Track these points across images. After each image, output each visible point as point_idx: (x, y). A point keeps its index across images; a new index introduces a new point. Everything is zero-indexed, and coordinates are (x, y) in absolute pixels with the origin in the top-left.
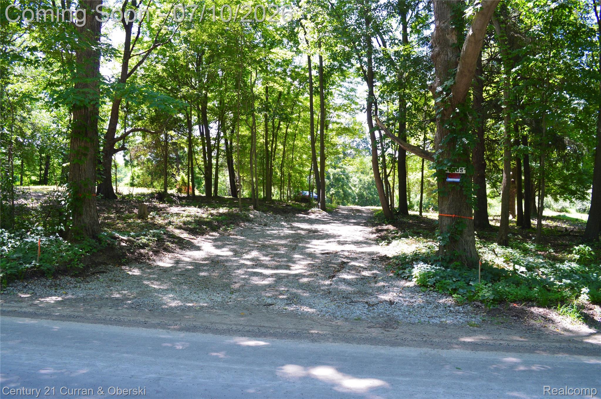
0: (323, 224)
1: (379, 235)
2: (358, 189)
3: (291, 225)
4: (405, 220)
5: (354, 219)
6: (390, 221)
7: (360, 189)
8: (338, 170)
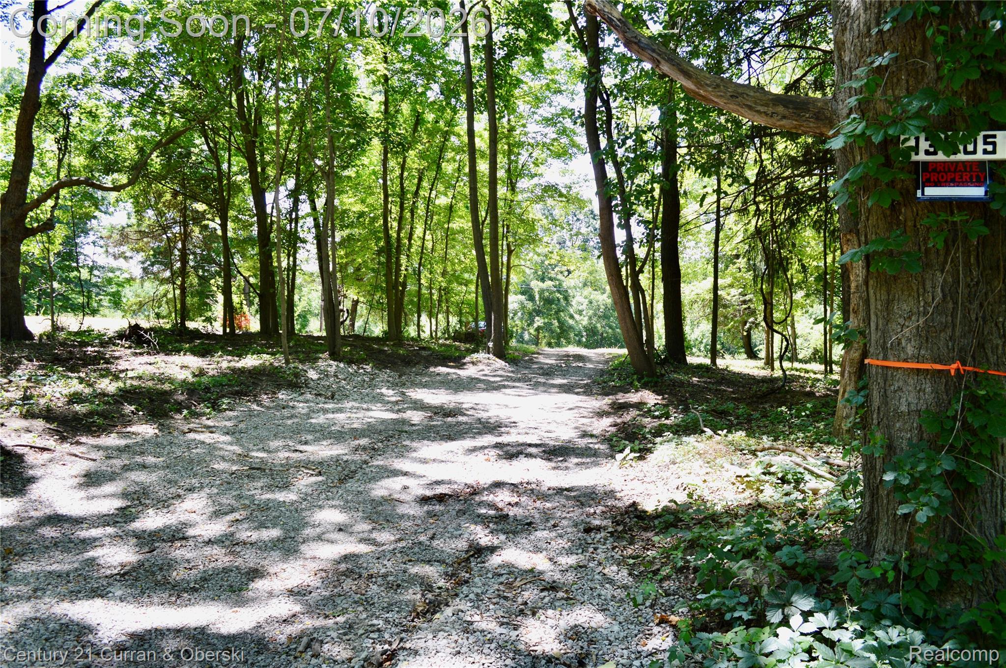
0: (486, 390)
1: (619, 421)
2: (586, 318)
3: (403, 394)
4: (681, 377)
5: (564, 376)
6: (646, 379)
7: (590, 318)
8: (549, 283)
